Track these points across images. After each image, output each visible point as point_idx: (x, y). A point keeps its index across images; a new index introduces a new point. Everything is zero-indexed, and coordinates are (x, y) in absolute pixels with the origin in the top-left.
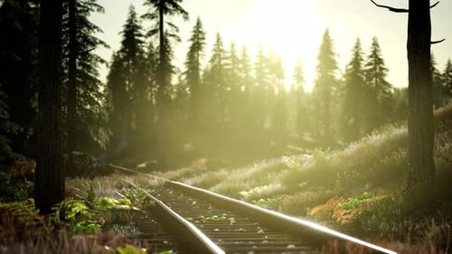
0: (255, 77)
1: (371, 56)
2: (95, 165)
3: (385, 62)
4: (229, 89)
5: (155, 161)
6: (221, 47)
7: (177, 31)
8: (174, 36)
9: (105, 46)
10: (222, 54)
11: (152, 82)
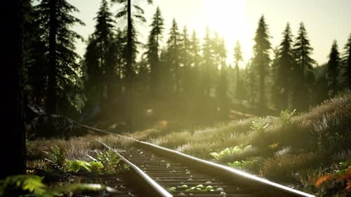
0: (203, 56)
1: (299, 38)
2: (71, 127)
3: (310, 42)
4: (182, 65)
5: (124, 123)
6: (176, 31)
7: (143, 12)
8: (140, 17)
9: (81, 23)
10: (177, 36)
11: (120, 59)
